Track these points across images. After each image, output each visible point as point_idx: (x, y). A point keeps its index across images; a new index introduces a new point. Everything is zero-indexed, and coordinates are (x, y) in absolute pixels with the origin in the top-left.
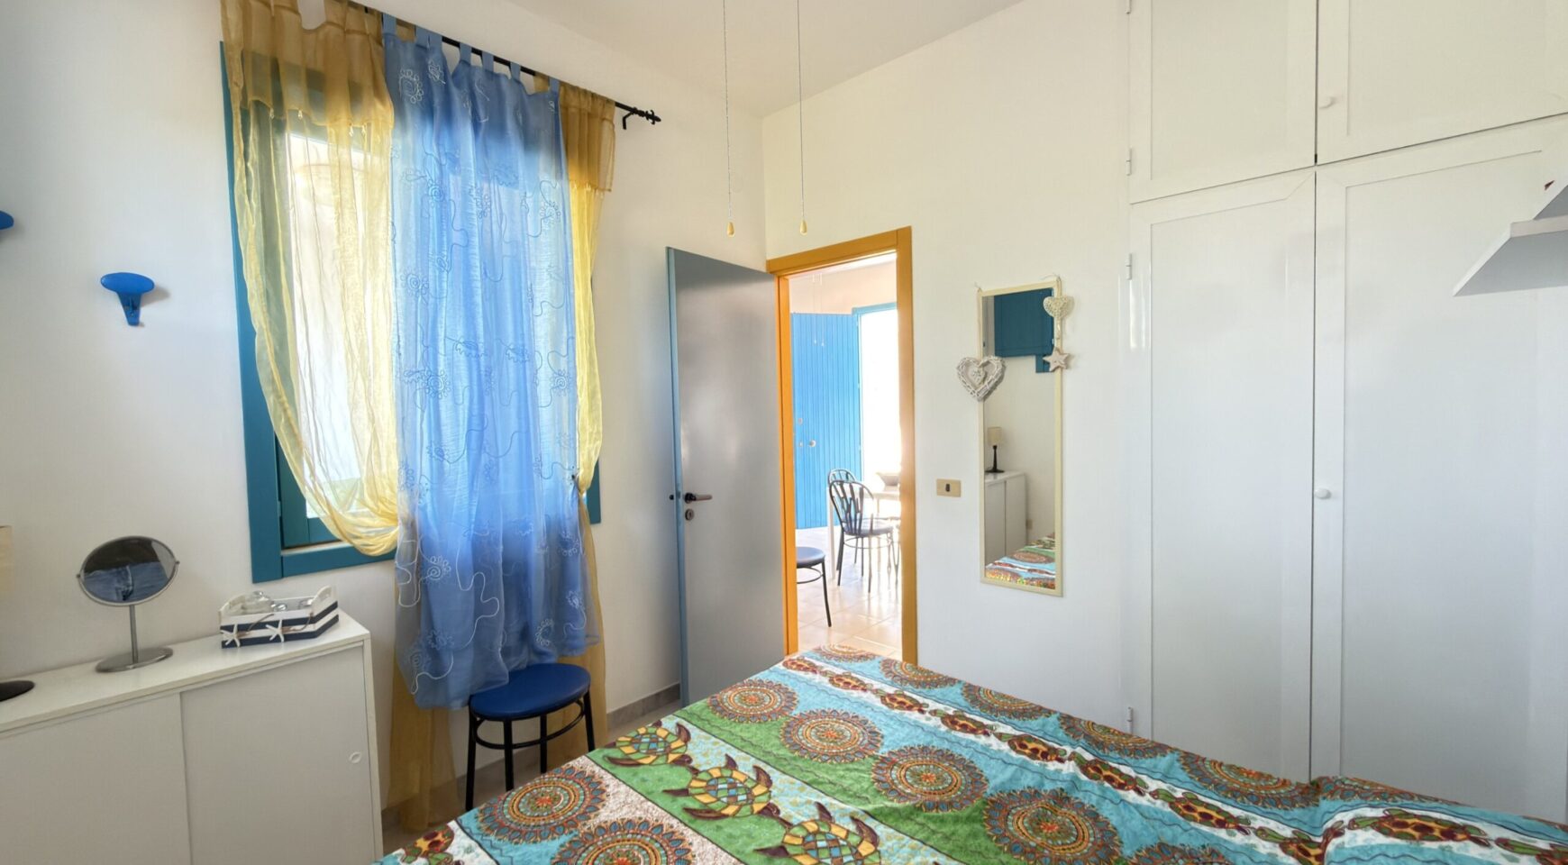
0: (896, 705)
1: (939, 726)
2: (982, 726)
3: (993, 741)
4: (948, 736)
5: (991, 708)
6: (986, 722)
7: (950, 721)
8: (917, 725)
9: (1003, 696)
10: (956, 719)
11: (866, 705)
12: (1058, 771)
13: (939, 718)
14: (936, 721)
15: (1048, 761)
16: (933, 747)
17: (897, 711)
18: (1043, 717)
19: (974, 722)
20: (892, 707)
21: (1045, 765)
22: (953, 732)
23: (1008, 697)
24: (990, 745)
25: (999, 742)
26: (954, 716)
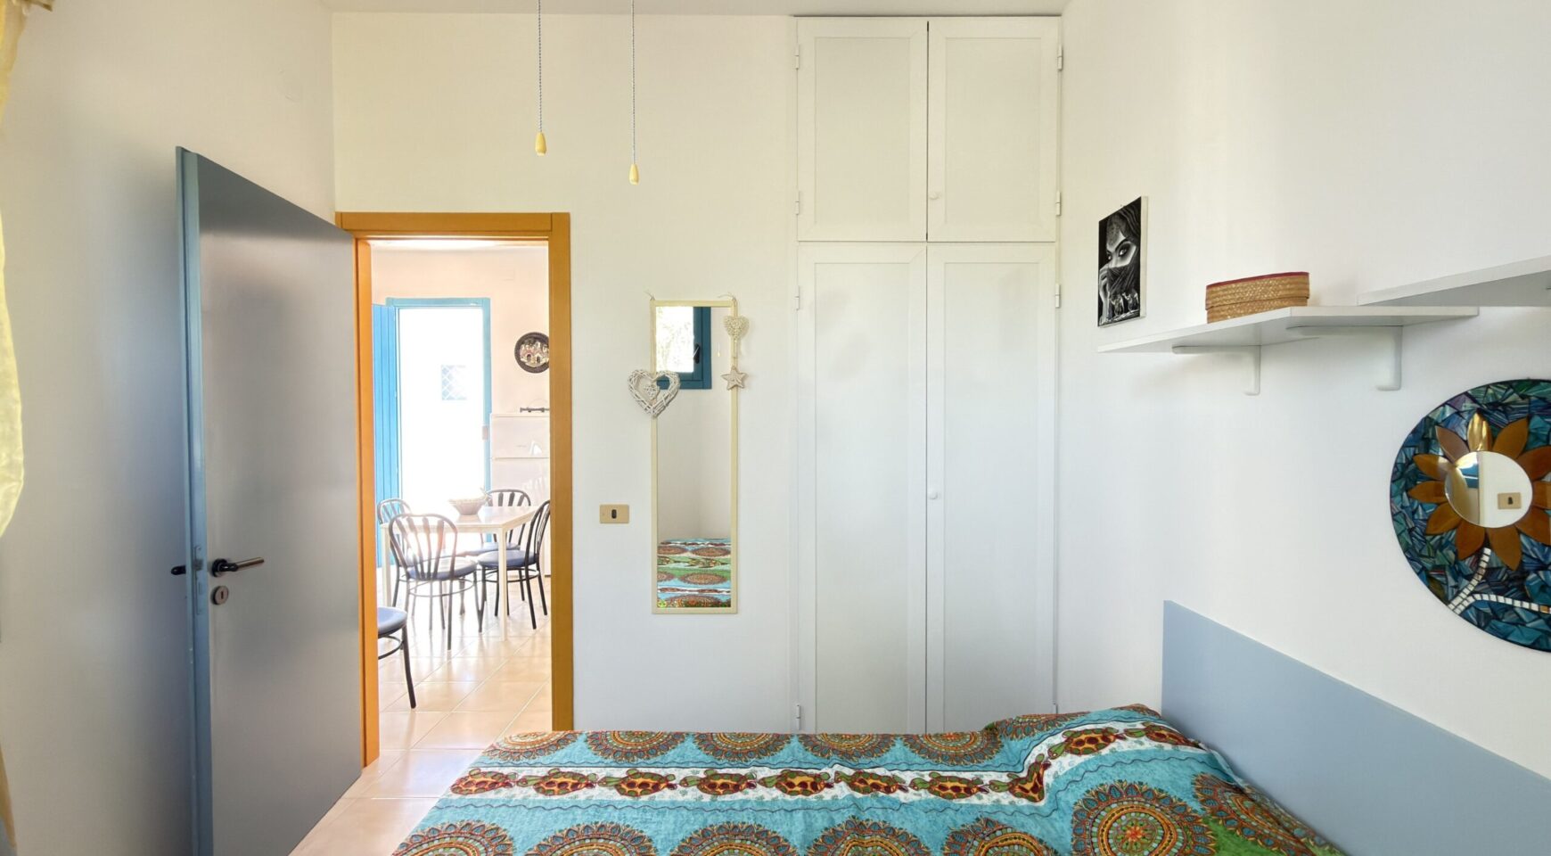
0: (639, 790)
1: (701, 797)
2: (741, 778)
3: (761, 791)
4: (717, 805)
5: (737, 753)
6: (743, 772)
7: (708, 785)
8: (677, 807)
9: (738, 736)
10: (712, 781)
11: (602, 806)
12: (835, 798)
13: (695, 787)
14: (693, 793)
15: (820, 791)
16: (711, 826)
17: (645, 798)
18: (786, 745)
19: (731, 776)
20: (636, 795)
21: (821, 797)
22: (720, 799)
23: (744, 736)
24: (762, 798)
25: (768, 789)
26: (707, 778)
